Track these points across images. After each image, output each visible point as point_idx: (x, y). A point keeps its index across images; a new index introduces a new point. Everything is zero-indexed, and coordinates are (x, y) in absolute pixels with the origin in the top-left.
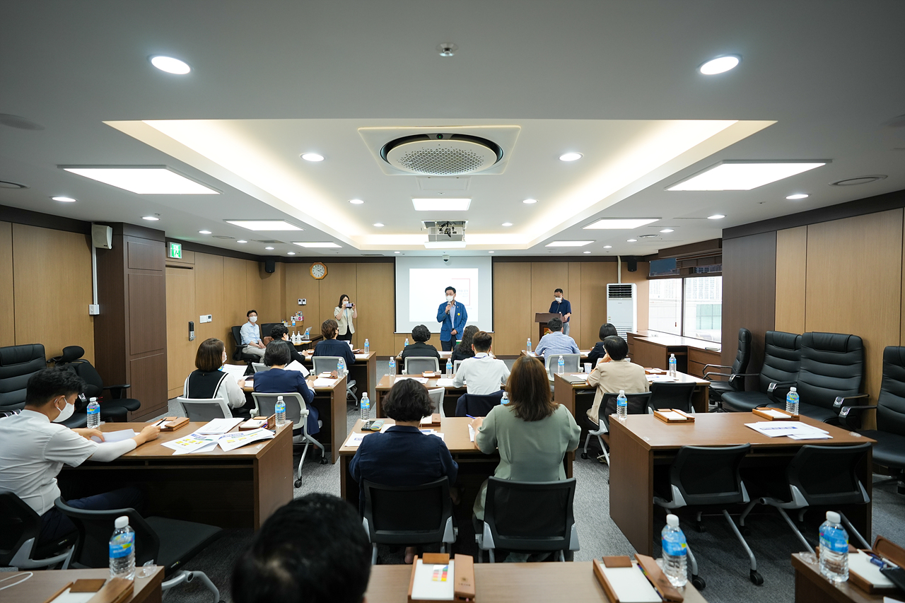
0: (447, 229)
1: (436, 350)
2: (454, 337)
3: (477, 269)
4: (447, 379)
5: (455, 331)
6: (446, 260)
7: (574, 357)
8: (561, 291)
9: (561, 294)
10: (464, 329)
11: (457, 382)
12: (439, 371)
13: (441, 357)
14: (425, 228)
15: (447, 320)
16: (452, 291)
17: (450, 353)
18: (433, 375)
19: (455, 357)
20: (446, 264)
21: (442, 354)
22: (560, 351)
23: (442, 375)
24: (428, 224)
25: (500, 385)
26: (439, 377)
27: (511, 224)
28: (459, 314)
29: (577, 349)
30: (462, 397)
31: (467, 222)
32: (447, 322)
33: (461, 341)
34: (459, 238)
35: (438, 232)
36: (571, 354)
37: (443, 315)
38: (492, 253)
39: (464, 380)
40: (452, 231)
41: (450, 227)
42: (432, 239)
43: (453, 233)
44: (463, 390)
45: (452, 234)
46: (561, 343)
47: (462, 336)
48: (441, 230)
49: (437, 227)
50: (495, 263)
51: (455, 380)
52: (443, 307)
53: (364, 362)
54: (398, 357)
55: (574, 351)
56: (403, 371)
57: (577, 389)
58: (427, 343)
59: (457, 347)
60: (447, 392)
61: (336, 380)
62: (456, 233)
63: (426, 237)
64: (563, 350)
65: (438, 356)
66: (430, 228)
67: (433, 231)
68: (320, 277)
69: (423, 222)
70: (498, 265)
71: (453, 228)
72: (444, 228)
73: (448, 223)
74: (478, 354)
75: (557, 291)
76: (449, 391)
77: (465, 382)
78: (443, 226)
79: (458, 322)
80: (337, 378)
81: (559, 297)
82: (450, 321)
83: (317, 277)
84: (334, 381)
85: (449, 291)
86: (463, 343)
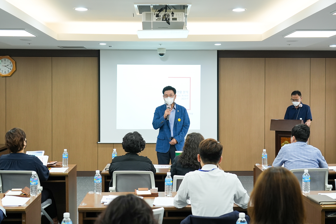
0: (165, 15)
1: (151, 163)
2: (174, 147)
3: (200, 66)
4: (165, 198)
5: (174, 141)
6: (162, 55)
7: (320, 172)
8: (299, 93)
9: (299, 97)
10: (185, 138)
11: (179, 201)
12: (155, 189)
13: (157, 172)
14: (138, 14)
15: (166, 126)
16: (171, 92)
17: (168, 167)
18: (149, 192)
19: (175, 172)
20: (162, 59)
21: (158, 168)
22: (304, 164)
23: (160, 193)
24: (142, 9)
25: (232, 205)
26: (156, 195)
27: (243, 10)
28: (179, 120)
29: (324, 163)
30: (186, 219)
31: (190, 6)
32: (165, 130)
33: (181, 152)
34: (180, 26)
35: (154, 19)
36: (316, 168)
37: (161, 121)
38: (219, 46)
39: (188, 198)
40: (171, 17)
41: (169, 12)
42: (146, 26)
43: (173, 19)
44: (187, 212)
45: (171, 21)
46: (304, 155)
47: (183, 146)
48: (157, 16)
49: (153, 13)
50: (222, 59)
51: (176, 198)
52: (160, 111)
53: (62, 177)
54: (104, 171)
55: (320, 165)
56: (110, 188)
57: (327, 211)
58: (140, 154)
59: (176, 159)
60: (167, 214)
61: (28, 199)
62: (176, 19)
63: (139, 25)
64: (307, 164)
65: (153, 170)
66: (144, 13)
67: (148, 17)
68: (7, 74)
69: (136, 6)
70: (225, 61)
71: (173, 13)
72: (162, 14)
73: (166, 7)
74: (205, 167)
75: (294, 93)
76: (169, 212)
77: (189, 202)
78: (160, 11)
79: (179, 129)
80: (29, 196)
81: (297, 100)
82: (169, 128)
83: (4, 74)
84: (26, 199)
85: (167, 92)
86: (184, 154)
